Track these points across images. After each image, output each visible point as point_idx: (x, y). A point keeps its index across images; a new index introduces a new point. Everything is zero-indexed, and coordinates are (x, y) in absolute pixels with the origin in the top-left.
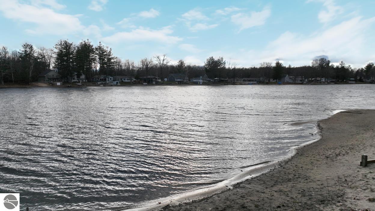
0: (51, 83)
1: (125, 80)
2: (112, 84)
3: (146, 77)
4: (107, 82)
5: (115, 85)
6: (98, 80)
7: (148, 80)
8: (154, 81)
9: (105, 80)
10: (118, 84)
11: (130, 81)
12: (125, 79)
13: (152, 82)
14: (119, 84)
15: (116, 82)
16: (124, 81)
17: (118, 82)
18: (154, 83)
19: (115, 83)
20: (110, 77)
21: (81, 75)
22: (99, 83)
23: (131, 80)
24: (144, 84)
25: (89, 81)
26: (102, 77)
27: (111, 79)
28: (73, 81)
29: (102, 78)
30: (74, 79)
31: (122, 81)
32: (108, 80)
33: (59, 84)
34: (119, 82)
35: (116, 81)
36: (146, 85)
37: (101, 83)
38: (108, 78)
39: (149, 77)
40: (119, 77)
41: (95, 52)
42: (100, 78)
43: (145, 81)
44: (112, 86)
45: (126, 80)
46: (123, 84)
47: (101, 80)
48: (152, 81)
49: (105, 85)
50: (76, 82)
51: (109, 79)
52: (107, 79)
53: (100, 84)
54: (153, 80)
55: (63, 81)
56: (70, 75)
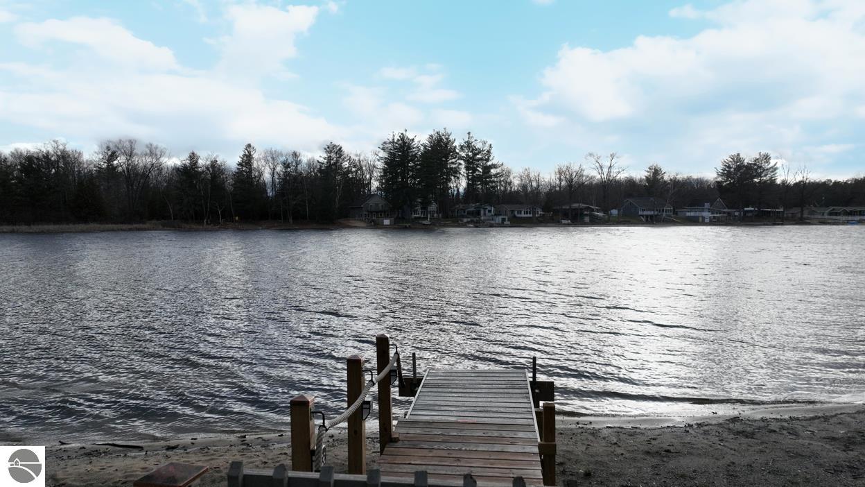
0: (373, 221)
1: (521, 214)
2: (492, 222)
3: (568, 207)
4: (482, 218)
5: (498, 224)
6: (463, 213)
7: (574, 213)
8: (587, 215)
9: (478, 213)
10: (505, 223)
11: (531, 215)
12: (521, 211)
13: (583, 218)
14: (507, 222)
15: (501, 217)
16: (519, 216)
17: (505, 219)
18: (587, 219)
19: (499, 219)
20: (489, 208)
21: (430, 203)
22: (465, 220)
23: (534, 213)
24: (563, 221)
25: (446, 217)
26: (472, 207)
27: (490, 211)
28: (414, 216)
29: (472, 209)
30: (416, 212)
31: (515, 216)
32: (485, 214)
33: (387, 222)
34: (507, 217)
35: (501, 215)
36: (569, 225)
37: (469, 220)
38: (485, 209)
39: (575, 205)
40: (508, 207)
41: (458, 153)
42: (469, 210)
43: (566, 216)
44: (491, 226)
45: (523, 212)
46: (517, 222)
47: (469, 213)
48: (582, 215)
49: (478, 225)
50: (420, 218)
51: (487, 212)
52: (482, 212)
53: (468, 222)
54: (586, 213)
55: (396, 216)
56: (408, 202)
